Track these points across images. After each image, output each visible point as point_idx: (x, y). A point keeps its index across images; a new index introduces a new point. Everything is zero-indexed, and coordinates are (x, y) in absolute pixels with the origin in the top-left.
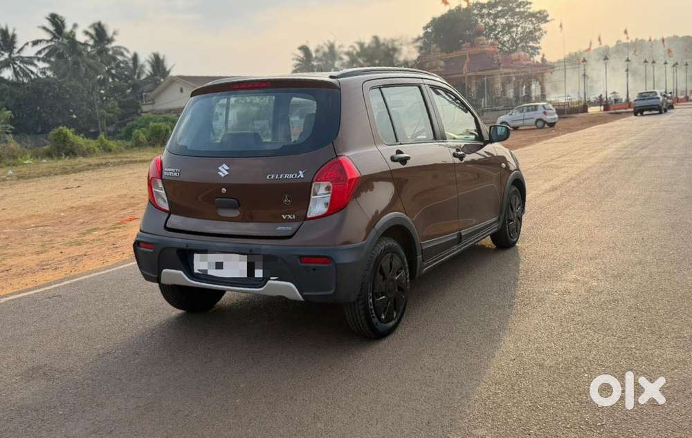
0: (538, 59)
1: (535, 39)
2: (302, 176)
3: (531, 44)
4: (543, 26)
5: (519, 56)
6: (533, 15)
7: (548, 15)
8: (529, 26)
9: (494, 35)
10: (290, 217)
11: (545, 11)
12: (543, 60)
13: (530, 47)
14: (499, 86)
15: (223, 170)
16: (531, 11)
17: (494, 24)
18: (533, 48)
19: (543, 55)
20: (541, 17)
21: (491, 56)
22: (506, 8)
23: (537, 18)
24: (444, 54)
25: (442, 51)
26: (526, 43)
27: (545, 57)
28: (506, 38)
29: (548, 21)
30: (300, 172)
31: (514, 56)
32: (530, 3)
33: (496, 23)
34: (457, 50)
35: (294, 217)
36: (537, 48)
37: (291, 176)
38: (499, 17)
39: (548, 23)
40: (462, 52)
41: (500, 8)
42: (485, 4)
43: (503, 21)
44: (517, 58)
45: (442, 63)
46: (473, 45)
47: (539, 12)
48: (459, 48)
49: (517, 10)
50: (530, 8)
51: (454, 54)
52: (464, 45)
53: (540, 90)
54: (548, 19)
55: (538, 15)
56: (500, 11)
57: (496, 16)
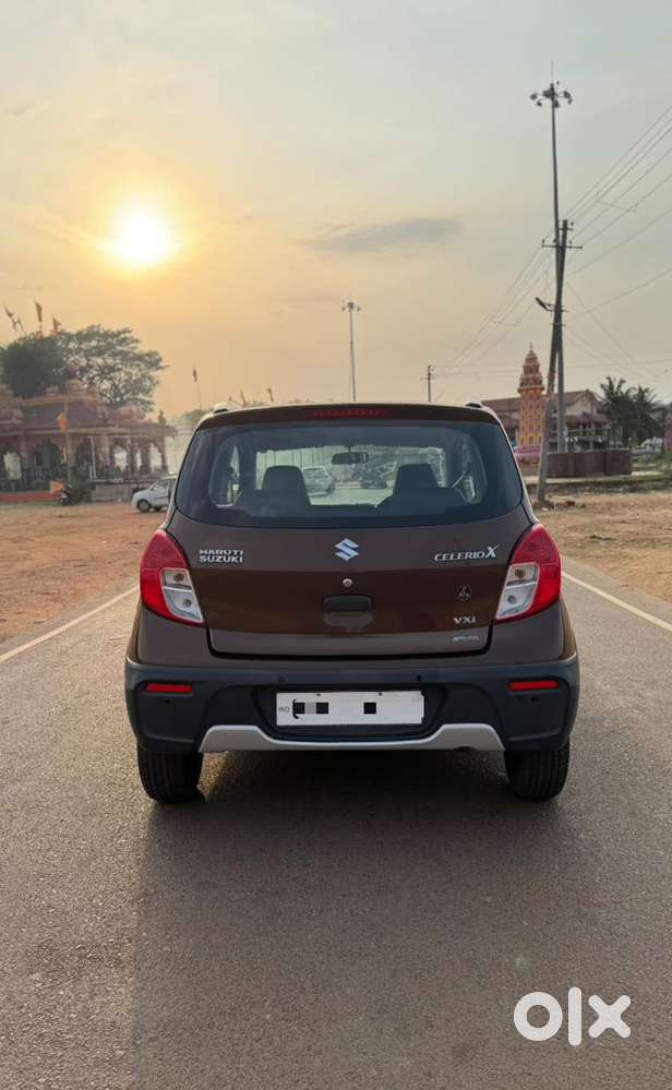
0: (153, 417)
1: (147, 391)
2: (493, 555)
3: (141, 396)
4: (154, 373)
5: (131, 411)
6: (140, 357)
7: (160, 360)
8: (135, 373)
9: (88, 379)
10: (467, 619)
11: (156, 353)
12: (161, 418)
13: (140, 400)
14: (106, 449)
15: (347, 550)
16: (136, 351)
17: (88, 364)
18: (143, 402)
19: (162, 413)
20: (153, 361)
21: (92, 409)
22: (102, 344)
23: (145, 361)
24: (19, 400)
25: (16, 395)
26: (134, 394)
27: (164, 416)
28: (106, 385)
29: (161, 368)
30: (490, 548)
31: (124, 410)
32: (137, 341)
33: (91, 363)
34: (39, 395)
35: (474, 620)
36: (149, 403)
37: (476, 555)
38: (93, 355)
39: (160, 371)
40: (46, 399)
41: (94, 343)
42: (73, 336)
43: (100, 361)
44: (127, 413)
45: (18, 413)
46: (63, 390)
47: (148, 355)
48: (42, 392)
49: (119, 348)
50: (135, 348)
51: (35, 401)
52: (49, 390)
53: (160, 460)
54: (162, 364)
55: (147, 358)
56: (94, 348)
57: (88, 354)
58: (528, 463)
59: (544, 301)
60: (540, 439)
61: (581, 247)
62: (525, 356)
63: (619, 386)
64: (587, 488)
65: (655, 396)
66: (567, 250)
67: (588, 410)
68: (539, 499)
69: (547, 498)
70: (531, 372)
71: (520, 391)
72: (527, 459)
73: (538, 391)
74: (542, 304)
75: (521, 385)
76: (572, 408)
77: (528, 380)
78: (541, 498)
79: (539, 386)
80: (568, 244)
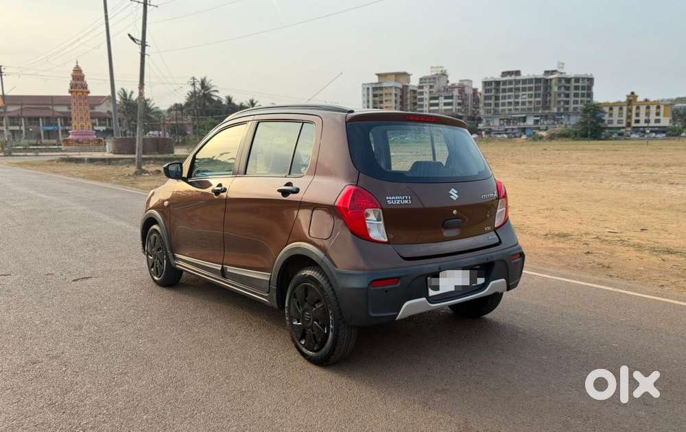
35: (490, 228)
58: (82, 143)
59: (134, 37)
60: (89, 127)
61: (157, 6)
62: (72, 69)
63: (130, 96)
64: (152, 161)
65: (154, 104)
66: (148, 6)
67: (111, 109)
68: (138, 168)
69: (143, 167)
70: (78, 79)
71: (70, 92)
72: (80, 140)
73: (85, 93)
74: (133, 39)
75: (71, 88)
76: (100, 106)
77: (76, 85)
78: (139, 167)
79: (85, 90)
80: (148, 3)
